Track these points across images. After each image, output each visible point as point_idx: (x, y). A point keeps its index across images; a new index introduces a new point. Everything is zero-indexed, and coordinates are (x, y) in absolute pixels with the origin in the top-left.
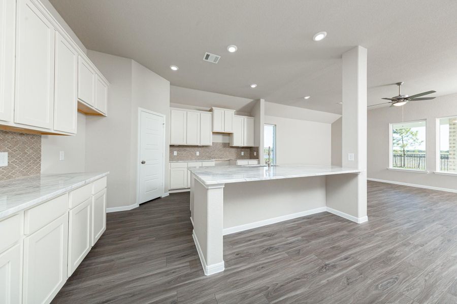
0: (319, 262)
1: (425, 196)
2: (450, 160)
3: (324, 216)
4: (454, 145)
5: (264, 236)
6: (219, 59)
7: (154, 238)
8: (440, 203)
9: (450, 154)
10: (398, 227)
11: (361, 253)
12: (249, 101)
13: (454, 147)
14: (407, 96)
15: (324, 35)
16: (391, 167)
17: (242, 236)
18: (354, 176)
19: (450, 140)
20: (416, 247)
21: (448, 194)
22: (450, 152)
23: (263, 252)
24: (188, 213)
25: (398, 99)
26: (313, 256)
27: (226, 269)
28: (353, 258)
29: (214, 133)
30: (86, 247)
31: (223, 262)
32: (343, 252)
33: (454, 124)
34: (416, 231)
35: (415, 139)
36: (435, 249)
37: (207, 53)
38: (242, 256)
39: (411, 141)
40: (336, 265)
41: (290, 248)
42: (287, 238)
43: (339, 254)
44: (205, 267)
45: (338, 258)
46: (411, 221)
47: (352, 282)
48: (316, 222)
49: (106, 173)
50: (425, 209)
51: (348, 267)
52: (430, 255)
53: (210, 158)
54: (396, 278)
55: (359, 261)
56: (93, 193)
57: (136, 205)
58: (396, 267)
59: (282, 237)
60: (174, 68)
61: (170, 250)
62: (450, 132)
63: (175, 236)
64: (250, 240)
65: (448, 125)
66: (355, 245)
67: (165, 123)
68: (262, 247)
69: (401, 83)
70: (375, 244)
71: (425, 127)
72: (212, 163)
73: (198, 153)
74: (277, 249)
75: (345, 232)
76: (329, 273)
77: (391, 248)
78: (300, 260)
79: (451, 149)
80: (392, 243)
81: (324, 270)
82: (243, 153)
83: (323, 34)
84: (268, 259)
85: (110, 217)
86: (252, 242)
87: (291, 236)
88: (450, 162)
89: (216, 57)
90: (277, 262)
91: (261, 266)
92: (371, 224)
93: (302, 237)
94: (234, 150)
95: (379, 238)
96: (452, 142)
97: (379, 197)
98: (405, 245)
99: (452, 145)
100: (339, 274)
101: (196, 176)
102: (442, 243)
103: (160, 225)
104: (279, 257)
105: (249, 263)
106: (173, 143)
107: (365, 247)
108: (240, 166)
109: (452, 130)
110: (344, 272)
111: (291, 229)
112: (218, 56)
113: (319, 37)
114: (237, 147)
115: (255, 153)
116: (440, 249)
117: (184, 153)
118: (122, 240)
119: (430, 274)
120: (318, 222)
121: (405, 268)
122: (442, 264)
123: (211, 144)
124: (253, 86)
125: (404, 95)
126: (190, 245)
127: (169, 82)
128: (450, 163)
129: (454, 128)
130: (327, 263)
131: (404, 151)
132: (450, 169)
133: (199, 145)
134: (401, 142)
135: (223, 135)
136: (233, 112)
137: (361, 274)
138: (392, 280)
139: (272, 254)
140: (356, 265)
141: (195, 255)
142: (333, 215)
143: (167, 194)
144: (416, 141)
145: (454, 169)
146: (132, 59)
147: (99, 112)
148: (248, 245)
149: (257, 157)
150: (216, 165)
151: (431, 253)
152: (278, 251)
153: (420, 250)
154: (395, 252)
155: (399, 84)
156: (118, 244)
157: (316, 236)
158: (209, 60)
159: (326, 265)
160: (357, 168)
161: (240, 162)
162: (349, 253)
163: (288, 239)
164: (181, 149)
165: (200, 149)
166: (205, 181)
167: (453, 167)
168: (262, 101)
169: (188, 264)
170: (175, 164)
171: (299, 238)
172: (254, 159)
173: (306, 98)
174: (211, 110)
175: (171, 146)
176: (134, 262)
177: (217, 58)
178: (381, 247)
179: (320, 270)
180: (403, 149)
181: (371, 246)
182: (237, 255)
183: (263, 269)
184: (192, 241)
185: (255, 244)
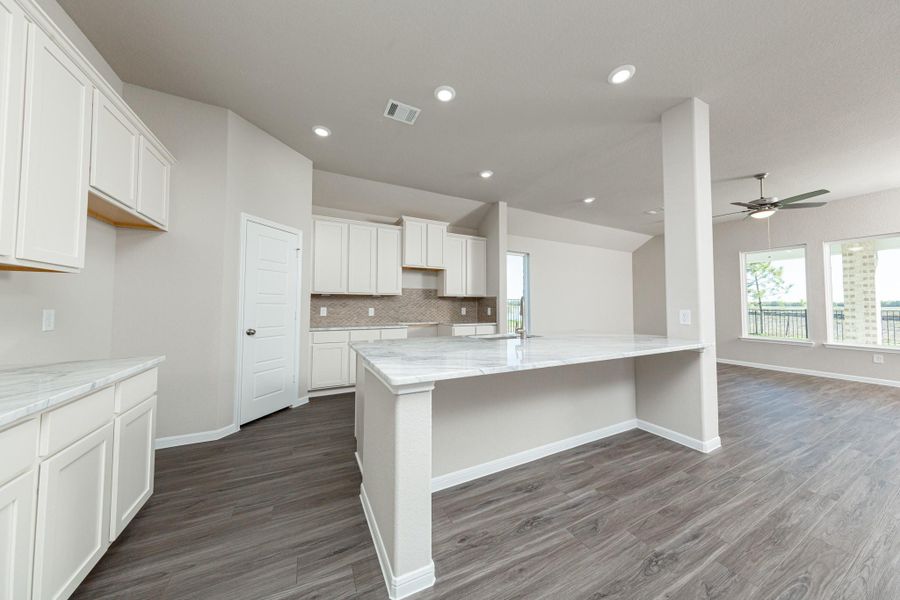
0: (641, 548)
1: (813, 390)
2: (846, 320)
3: (635, 439)
4: (852, 293)
5: (519, 489)
6: (416, 115)
7: (271, 508)
8: (843, 405)
9: (846, 310)
10: (782, 458)
11: (723, 523)
12: (475, 205)
13: (853, 296)
14: (775, 200)
15: (631, 72)
16: (745, 335)
17: (472, 493)
18: (694, 355)
19: (845, 283)
20: (825, 501)
21: (852, 386)
22: (847, 306)
23: (520, 530)
24: (350, 442)
25: (760, 205)
26: (625, 536)
27: (440, 580)
28: (708, 535)
29: (406, 269)
30: (93, 546)
31: (432, 564)
32: (686, 520)
33: (851, 255)
34: (815, 466)
35: (778, 281)
36: (862, 505)
37: (391, 101)
38: (474, 543)
39: (772, 285)
40: (678, 554)
41: (577, 518)
42: (566, 493)
43: (679, 525)
44: (390, 579)
45: (678, 537)
46: (801, 444)
47: (719, 595)
48: (620, 454)
49: (155, 361)
50: (820, 418)
51: (702, 558)
52: (857, 519)
53: (396, 320)
54: (806, 578)
55: (722, 543)
56: (118, 410)
57: (234, 428)
58: (798, 550)
59: (557, 491)
60: (322, 132)
61: (309, 538)
62: (845, 269)
63: (319, 501)
64: (489, 503)
65: (841, 256)
66: (708, 504)
67: (300, 247)
68: (515, 518)
69: (764, 174)
70: (746, 499)
71: (803, 259)
72: (401, 332)
73: (371, 312)
74: (548, 521)
75: (681, 474)
76: (667, 576)
77: (779, 506)
78: (600, 546)
79: (847, 300)
80: (777, 494)
81: (655, 569)
82: (464, 311)
83: (629, 69)
84: (532, 546)
85: (166, 461)
86: (492, 507)
87: (574, 489)
88: (847, 324)
89: (411, 111)
90: (551, 554)
91: (517, 568)
92: (729, 454)
93: (597, 489)
94: (445, 304)
95: (750, 485)
96: (849, 288)
97: (732, 394)
98: (803, 498)
99: (849, 293)
100: (688, 577)
101: (369, 363)
102: (871, 490)
103: (286, 474)
104: (555, 541)
105: (490, 562)
106: (319, 290)
107: (728, 507)
108: (460, 339)
109: (849, 265)
110: (698, 570)
111: (573, 471)
112: (415, 109)
113: (621, 77)
114: (453, 299)
115: (489, 309)
116: (871, 504)
117: (343, 310)
118: (194, 516)
119: (869, 563)
120: (626, 453)
121: (816, 554)
122: (883, 539)
123: (399, 292)
124: (486, 175)
125: (770, 198)
126: (353, 521)
127: (311, 163)
128: (846, 327)
129: (851, 262)
130: (658, 549)
131: (760, 303)
132: (847, 337)
133: (374, 294)
134: (754, 287)
135: (424, 274)
136: (444, 226)
137: (733, 574)
138: (799, 584)
139: (539, 535)
140: (718, 553)
141: (365, 547)
142: (653, 436)
143: (305, 400)
144: (781, 285)
145: (854, 338)
146: (227, 108)
147: (146, 219)
148: (483, 516)
149: (493, 319)
150: (411, 336)
151: (858, 513)
152: (550, 527)
153: (835, 509)
154: (788, 513)
155: (760, 177)
156: (179, 528)
157: (627, 484)
158: (397, 116)
159: (657, 555)
160: (697, 340)
161: (461, 330)
162: (700, 521)
163: (569, 494)
164: (335, 302)
165: (376, 302)
166: (391, 377)
167: (852, 334)
168: (503, 206)
169: (349, 572)
170: (322, 335)
171: (593, 492)
172: (487, 321)
173: (589, 201)
174: (399, 223)
175: (315, 296)
176: (219, 575)
177: (412, 113)
178: (760, 505)
179: (646, 568)
180: (757, 301)
181: (738, 503)
182: (462, 540)
183: (524, 573)
184: (358, 510)
185: (499, 510)
